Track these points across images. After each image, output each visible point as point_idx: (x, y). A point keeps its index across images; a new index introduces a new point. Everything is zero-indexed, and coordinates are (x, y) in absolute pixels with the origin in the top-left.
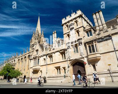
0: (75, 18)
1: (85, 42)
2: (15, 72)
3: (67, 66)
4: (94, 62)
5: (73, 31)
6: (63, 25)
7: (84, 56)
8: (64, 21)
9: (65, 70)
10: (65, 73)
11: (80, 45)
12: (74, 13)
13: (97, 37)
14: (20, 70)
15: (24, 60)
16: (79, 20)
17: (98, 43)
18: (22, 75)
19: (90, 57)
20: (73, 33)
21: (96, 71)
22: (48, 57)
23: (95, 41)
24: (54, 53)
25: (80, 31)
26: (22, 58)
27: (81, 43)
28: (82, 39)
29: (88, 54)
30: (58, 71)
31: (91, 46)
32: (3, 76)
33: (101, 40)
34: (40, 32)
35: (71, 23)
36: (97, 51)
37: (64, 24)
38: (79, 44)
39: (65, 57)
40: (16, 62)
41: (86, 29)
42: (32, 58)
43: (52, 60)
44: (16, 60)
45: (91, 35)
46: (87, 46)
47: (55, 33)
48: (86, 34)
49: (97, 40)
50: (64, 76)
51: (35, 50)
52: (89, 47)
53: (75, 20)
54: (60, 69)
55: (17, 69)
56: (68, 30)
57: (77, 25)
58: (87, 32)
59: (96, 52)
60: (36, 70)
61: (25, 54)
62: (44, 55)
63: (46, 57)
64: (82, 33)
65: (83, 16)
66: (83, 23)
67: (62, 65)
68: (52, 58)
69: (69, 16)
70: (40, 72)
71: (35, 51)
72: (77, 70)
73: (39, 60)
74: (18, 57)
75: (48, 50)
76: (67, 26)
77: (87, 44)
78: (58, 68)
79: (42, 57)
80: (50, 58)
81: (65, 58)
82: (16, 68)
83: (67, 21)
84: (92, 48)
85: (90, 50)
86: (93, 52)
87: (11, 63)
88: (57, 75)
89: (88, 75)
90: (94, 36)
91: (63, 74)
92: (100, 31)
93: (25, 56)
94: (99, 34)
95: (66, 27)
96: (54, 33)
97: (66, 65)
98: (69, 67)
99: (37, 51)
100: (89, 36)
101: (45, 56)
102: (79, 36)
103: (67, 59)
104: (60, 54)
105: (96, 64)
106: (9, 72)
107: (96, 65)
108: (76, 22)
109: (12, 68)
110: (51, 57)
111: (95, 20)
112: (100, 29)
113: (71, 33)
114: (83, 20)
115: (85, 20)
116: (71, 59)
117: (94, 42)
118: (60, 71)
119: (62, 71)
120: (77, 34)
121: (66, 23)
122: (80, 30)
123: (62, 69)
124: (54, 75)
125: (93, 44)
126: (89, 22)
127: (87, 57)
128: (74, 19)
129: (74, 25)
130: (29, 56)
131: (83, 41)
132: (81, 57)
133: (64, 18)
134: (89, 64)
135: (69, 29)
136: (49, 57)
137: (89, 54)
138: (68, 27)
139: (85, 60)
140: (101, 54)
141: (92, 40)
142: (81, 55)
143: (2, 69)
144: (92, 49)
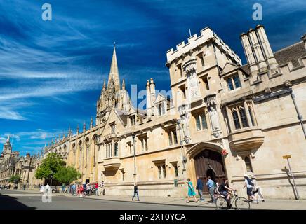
0: (198, 48)
1: (223, 103)
2: (67, 171)
3: (182, 160)
4: (246, 151)
5: (194, 79)
6: (169, 66)
7: (221, 136)
8: (171, 56)
9: (176, 168)
10: (177, 175)
11: (210, 110)
12: (195, 35)
13: (254, 90)
14: (76, 167)
15: (84, 145)
16: (208, 51)
17: (255, 103)
18: (81, 177)
19: (236, 138)
20: (193, 83)
21: (252, 171)
22: (136, 138)
23: (248, 99)
24: (151, 129)
25: (209, 78)
26: (80, 142)
27: (214, 106)
28: (214, 95)
29: (230, 132)
30: (160, 171)
31: (237, 111)
32: (43, 179)
33: (262, 97)
34: (117, 83)
35: (187, 58)
36: (253, 125)
37: (172, 62)
38: (209, 107)
39: (176, 137)
40: (67, 151)
41: (225, 71)
42: (102, 141)
43: (146, 144)
44: (69, 145)
45: (237, 87)
46: (229, 112)
47: (151, 84)
48: (225, 83)
49: (254, 97)
50: (173, 182)
51: (108, 122)
52: (235, 114)
53: (197, 52)
54: (164, 167)
55: (70, 165)
56: (182, 75)
57: (203, 64)
58: (228, 80)
59: (252, 127)
60: (112, 168)
61: (86, 133)
62: (128, 135)
63: (134, 138)
64: (214, 81)
65: (218, 41)
66: (217, 58)
67: (169, 157)
68: (146, 140)
69: (183, 43)
70: (119, 171)
71: (108, 125)
72: (206, 169)
73: (116, 144)
74: (71, 139)
75: (137, 123)
76: (179, 67)
77: (227, 108)
78: (160, 164)
79: (123, 139)
80: (142, 141)
81: (176, 142)
82: (69, 162)
83: (178, 55)
84: (241, 116)
85: (235, 121)
86: (244, 126)
87: (58, 151)
88: (158, 179)
89: (233, 181)
90: (246, 88)
91: (171, 177)
92: (261, 74)
93: (86, 137)
94: (257, 84)
95: (177, 68)
96: (148, 84)
97: (178, 156)
98: (185, 161)
99: (113, 124)
100: (232, 88)
101: (131, 137)
102: (208, 89)
103: (181, 143)
104: (163, 131)
105: (253, 155)
106: (55, 170)
107: (253, 158)
108: (201, 56)
109: (60, 162)
110: (143, 137)
111: (248, 50)
112: (261, 71)
113: (188, 84)
114: (218, 51)
115: (222, 51)
116: (191, 142)
117: (245, 103)
118: (165, 171)
119: (170, 170)
120: (203, 83)
121: (175, 61)
122: (209, 76)
123: (171, 165)
124: (151, 180)
125: (243, 106)
126: (232, 56)
127: (229, 138)
128: (195, 49)
129: (194, 63)
130: (95, 136)
131: (218, 101)
132: (214, 138)
133: (172, 50)
134: (234, 155)
135: (184, 73)
136: (139, 138)
137: (233, 130)
138: (180, 69)
139: (225, 146)
140: (263, 131)
141: (239, 97)
142: (214, 135)
143: (40, 164)
144: (242, 120)
